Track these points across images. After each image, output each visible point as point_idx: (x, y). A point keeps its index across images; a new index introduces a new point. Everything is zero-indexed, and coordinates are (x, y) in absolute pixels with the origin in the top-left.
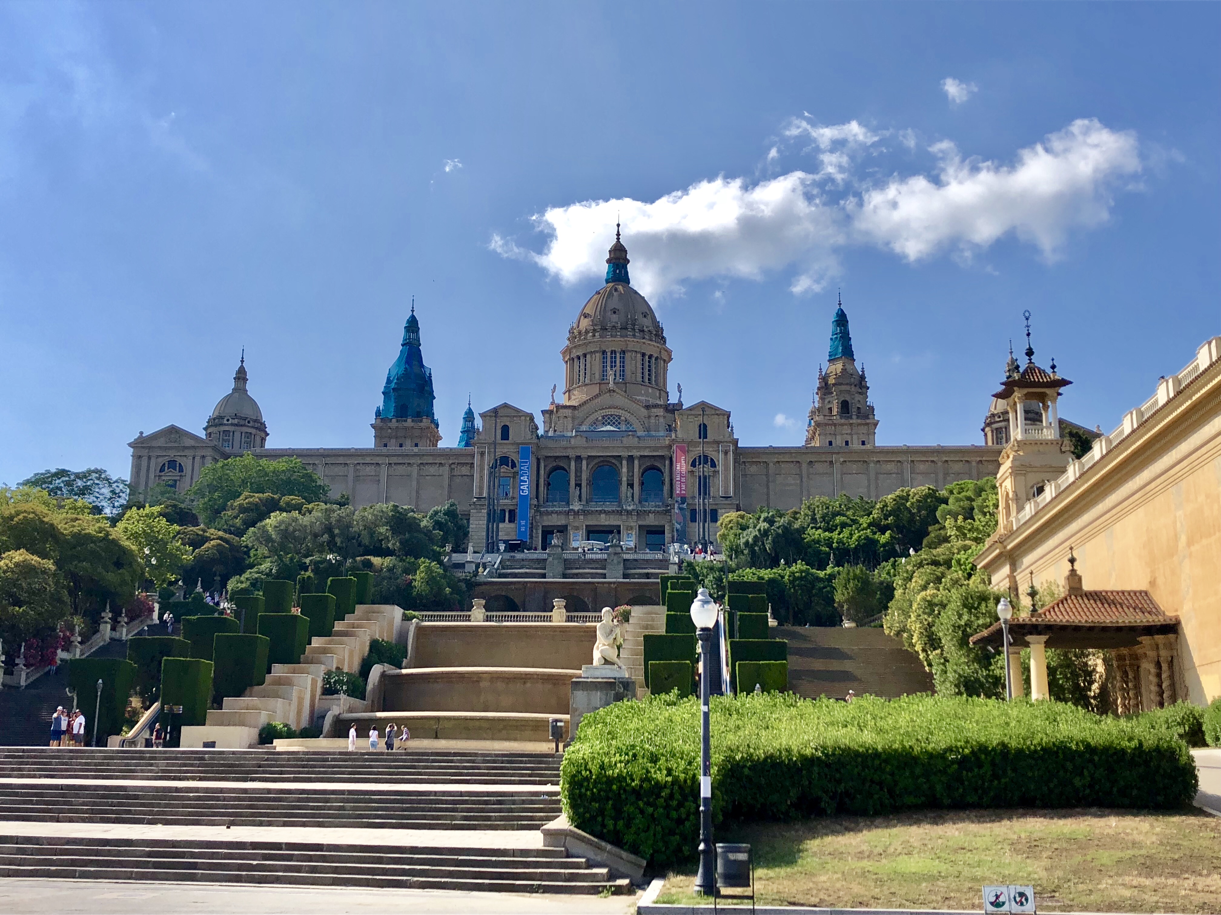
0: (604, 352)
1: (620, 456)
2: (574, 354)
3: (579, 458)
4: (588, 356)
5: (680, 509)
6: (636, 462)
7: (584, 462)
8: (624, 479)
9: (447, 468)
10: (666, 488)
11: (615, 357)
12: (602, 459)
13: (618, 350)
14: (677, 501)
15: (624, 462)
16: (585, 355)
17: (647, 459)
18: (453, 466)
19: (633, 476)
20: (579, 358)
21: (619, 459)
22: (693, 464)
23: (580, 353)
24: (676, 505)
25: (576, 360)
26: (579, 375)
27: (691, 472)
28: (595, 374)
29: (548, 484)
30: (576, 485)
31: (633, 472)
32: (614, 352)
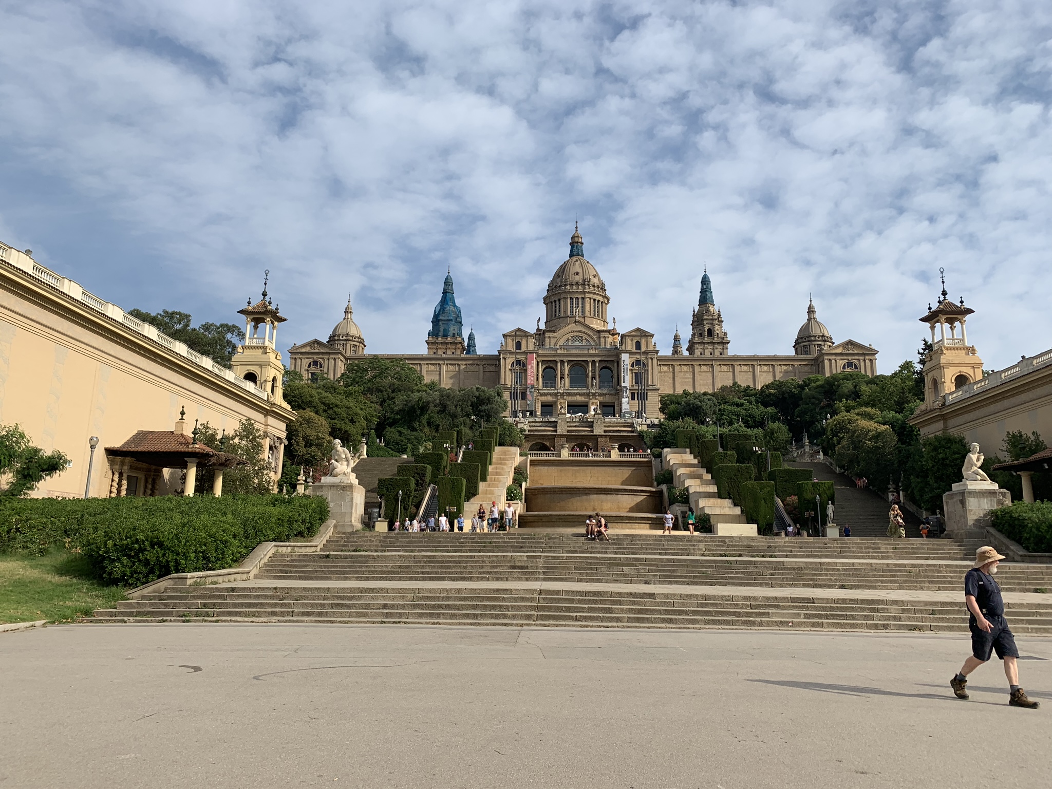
0: (571, 299)
1: (587, 361)
2: (552, 299)
3: (562, 361)
4: (562, 300)
5: (626, 392)
6: (597, 364)
7: (566, 364)
9: (481, 367)
10: (615, 379)
11: (578, 302)
12: (576, 362)
13: (580, 296)
15: (590, 364)
16: (559, 300)
17: (603, 362)
18: (485, 366)
19: (595, 372)
20: (555, 301)
22: (632, 366)
23: (556, 299)
25: (553, 303)
26: (556, 312)
27: (631, 370)
28: (565, 311)
29: (543, 377)
30: (561, 378)
31: (595, 370)
32: (577, 298)
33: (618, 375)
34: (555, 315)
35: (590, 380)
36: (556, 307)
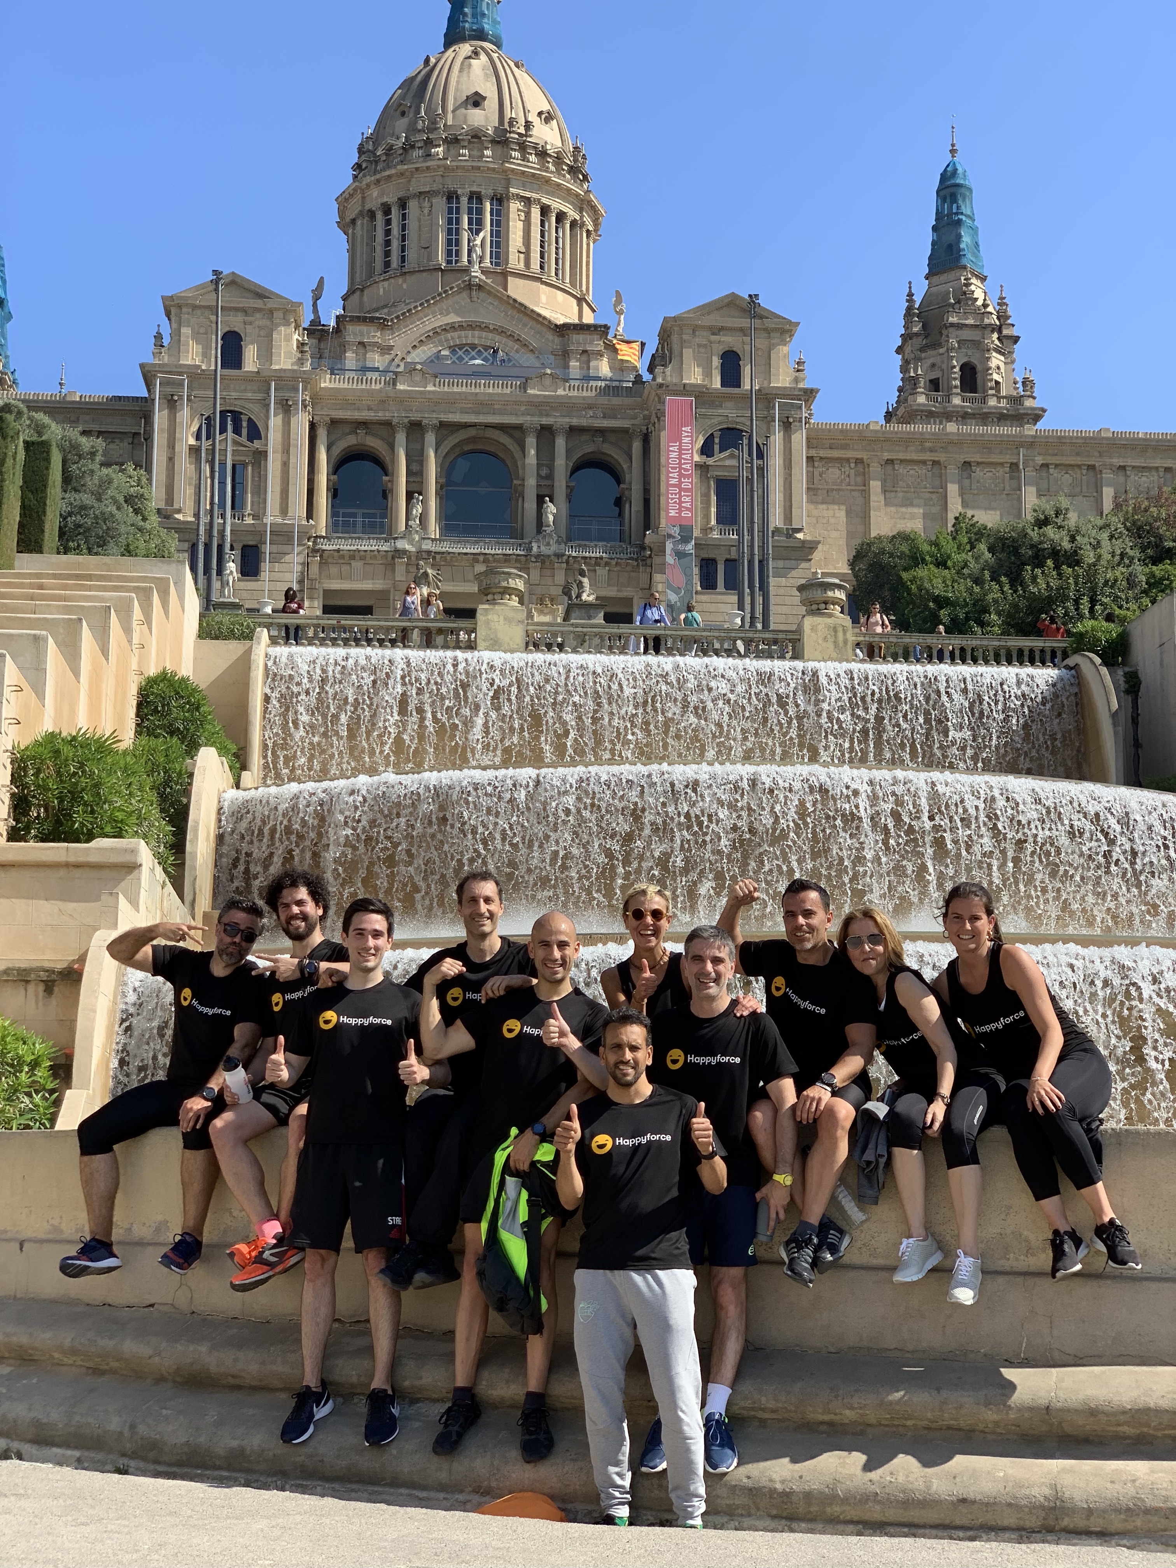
0: (452, 197)
1: (519, 428)
2: (376, 197)
3: (415, 428)
4: (412, 204)
5: (680, 555)
6: (560, 443)
7: (430, 438)
8: (531, 482)
10: (635, 506)
11: (480, 211)
12: (472, 432)
13: (486, 190)
14: (670, 536)
15: (531, 442)
16: (403, 204)
17: (585, 437)
19: (550, 477)
20: (387, 210)
21: (516, 434)
22: (706, 450)
23: (391, 198)
24: (669, 546)
25: (379, 216)
26: (387, 254)
27: (702, 468)
28: (428, 248)
29: (334, 492)
30: (410, 496)
31: (551, 468)
32: (476, 197)
33: (646, 491)
34: (387, 264)
35: (530, 505)
36: (388, 232)
